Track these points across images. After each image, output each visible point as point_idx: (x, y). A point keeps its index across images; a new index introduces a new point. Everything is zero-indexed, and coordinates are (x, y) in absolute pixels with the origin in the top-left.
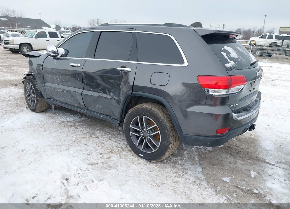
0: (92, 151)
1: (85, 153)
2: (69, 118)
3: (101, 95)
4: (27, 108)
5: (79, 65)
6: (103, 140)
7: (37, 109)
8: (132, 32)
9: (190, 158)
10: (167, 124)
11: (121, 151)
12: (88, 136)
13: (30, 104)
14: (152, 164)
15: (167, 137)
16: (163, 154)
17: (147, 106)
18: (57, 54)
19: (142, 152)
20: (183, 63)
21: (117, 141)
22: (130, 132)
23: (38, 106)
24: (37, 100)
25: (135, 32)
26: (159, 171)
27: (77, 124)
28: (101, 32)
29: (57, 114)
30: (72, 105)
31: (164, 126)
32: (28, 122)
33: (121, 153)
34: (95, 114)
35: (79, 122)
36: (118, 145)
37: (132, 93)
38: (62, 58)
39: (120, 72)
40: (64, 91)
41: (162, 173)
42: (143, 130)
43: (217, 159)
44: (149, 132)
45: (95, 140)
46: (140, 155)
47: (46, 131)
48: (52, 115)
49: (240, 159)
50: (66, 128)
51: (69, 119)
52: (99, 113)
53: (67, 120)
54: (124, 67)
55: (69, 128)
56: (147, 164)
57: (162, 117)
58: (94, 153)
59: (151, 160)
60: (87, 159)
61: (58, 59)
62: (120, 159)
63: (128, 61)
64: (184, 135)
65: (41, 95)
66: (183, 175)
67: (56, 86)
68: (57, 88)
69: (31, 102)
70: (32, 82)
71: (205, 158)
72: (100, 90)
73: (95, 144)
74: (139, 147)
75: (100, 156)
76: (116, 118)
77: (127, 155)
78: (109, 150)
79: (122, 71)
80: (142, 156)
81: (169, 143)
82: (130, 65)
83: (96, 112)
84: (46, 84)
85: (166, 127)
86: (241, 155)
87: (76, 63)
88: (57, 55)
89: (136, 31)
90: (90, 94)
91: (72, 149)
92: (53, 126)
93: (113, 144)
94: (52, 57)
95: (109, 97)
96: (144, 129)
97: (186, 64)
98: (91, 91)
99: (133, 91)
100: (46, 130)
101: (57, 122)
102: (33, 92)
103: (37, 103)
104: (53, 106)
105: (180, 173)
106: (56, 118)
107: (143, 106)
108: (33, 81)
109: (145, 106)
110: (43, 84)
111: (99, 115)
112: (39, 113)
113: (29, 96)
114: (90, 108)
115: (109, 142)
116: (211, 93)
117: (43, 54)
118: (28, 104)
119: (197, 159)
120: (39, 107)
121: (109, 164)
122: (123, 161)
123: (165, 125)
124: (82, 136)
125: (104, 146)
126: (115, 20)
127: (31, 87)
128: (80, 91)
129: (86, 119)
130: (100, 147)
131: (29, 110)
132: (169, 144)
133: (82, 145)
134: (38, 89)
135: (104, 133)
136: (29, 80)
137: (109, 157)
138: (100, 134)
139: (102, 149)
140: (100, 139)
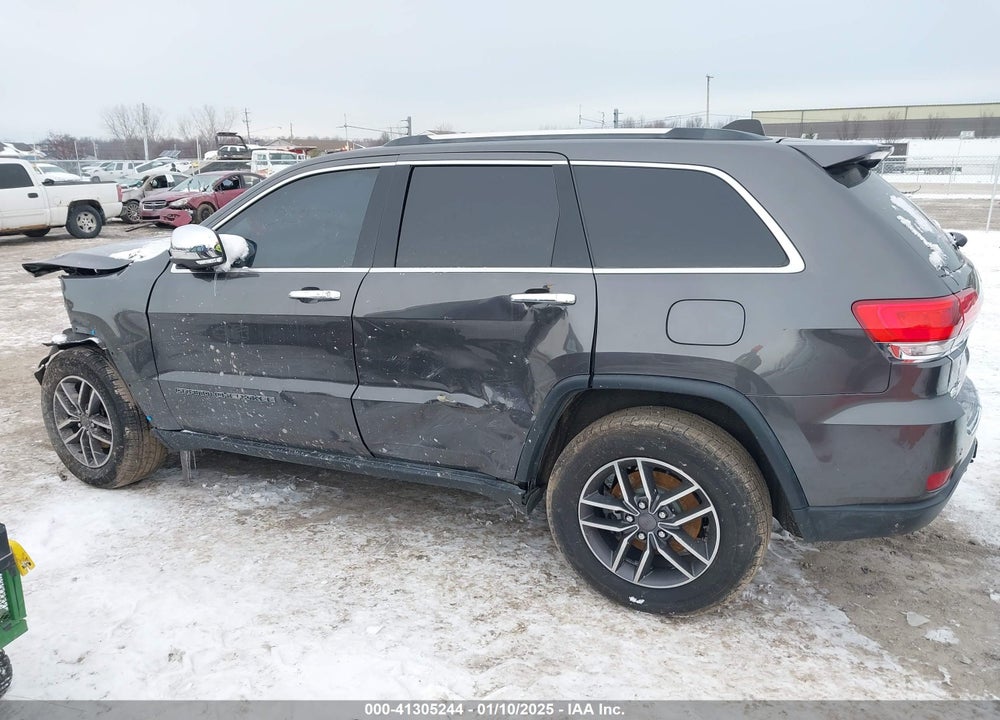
0: (443, 615)
1: (422, 623)
2: (260, 496)
3: (439, 398)
4: (64, 478)
5: (335, 294)
6: (452, 564)
7: (119, 476)
8: (550, 166)
9: (779, 579)
10: (744, 478)
11: (542, 594)
12: (381, 555)
13: (82, 459)
14: (685, 628)
15: (748, 524)
16: (732, 587)
17: (652, 423)
18: (219, 260)
19: (638, 591)
20: (785, 260)
21: (504, 560)
22: (582, 523)
23: (126, 464)
24: (122, 441)
25: (566, 163)
26: (728, 646)
27: (307, 513)
28: (413, 167)
29: (204, 486)
30: (297, 447)
31: (733, 486)
32: (106, 535)
33: (549, 604)
34: (407, 469)
35: (311, 505)
36: (515, 572)
37: (591, 379)
38: (237, 270)
39: (526, 308)
40: (264, 398)
41: (738, 653)
42: (638, 508)
43: (865, 570)
44: (663, 515)
45: (423, 567)
46: (632, 599)
47: (207, 559)
48: (183, 491)
49: (929, 557)
50: (277, 536)
51: (263, 500)
52: (427, 464)
53: (257, 503)
54: (545, 291)
55: (289, 535)
56: (669, 628)
57: (723, 456)
58: (455, 620)
59: (680, 612)
60: (445, 646)
61: (222, 276)
62: (563, 627)
63: (551, 266)
64: (811, 509)
65: (141, 421)
66: (807, 647)
67: (220, 379)
68: (225, 389)
69: (88, 450)
70: (90, 374)
71: (824, 571)
72: (434, 379)
73: (435, 584)
74: (625, 575)
75: (484, 628)
76: (509, 473)
77: (576, 607)
78: (498, 599)
79: (530, 303)
80: (641, 602)
81: (755, 544)
82: (565, 283)
83: (408, 461)
84: (162, 377)
85: (743, 489)
86: (920, 543)
87: (318, 289)
88: (221, 263)
89: (568, 161)
90: (393, 400)
91: (359, 616)
92: (218, 535)
93: (492, 570)
94: (188, 271)
95: (476, 403)
96: (642, 506)
97: (796, 264)
98: (394, 385)
99: (592, 374)
100: (205, 556)
101: (221, 514)
102: (98, 411)
103: (120, 454)
104: (186, 457)
105: (792, 640)
106: (207, 500)
107: (636, 424)
108: (96, 367)
109: (643, 421)
110: (151, 377)
111: (426, 472)
112: (125, 493)
113: (74, 427)
114: (385, 450)
115: (474, 566)
116: (904, 357)
117: (137, 259)
118: (67, 459)
119: (804, 581)
120: (132, 469)
121: (535, 651)
122: (580, 633)
123: (738, 481)
124: (357, 558)
125: (471, 585)
126: (206, 108)
127: (88, 390)
128: (343, 391)
129: (324, 487)
130: (461, 594)
131: (73, 480)
132: (757, 548)
133: (385, 593)
134: (126, 398)
135: (430, 536)
136: (76, 365)
137: (522, 628)
138: (418, 538)
139: (473, 600)
140: (436, 559)
